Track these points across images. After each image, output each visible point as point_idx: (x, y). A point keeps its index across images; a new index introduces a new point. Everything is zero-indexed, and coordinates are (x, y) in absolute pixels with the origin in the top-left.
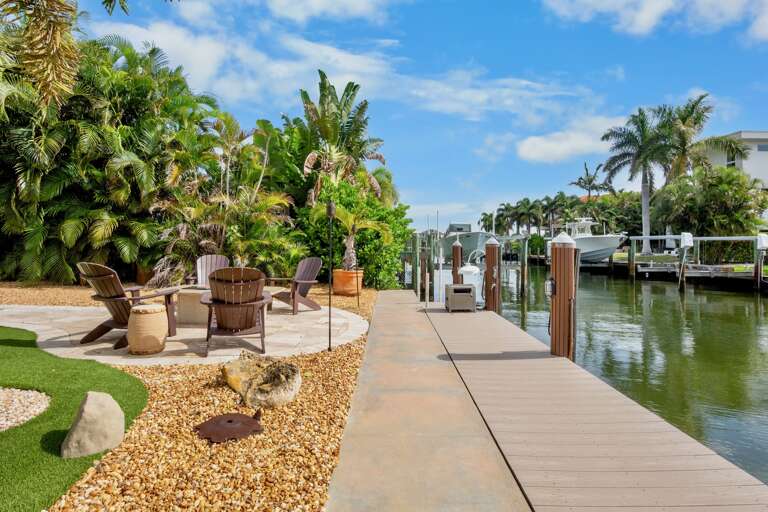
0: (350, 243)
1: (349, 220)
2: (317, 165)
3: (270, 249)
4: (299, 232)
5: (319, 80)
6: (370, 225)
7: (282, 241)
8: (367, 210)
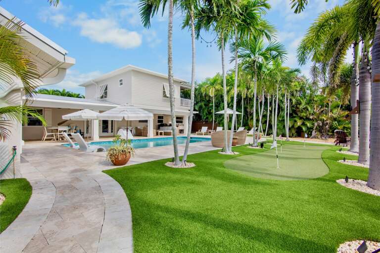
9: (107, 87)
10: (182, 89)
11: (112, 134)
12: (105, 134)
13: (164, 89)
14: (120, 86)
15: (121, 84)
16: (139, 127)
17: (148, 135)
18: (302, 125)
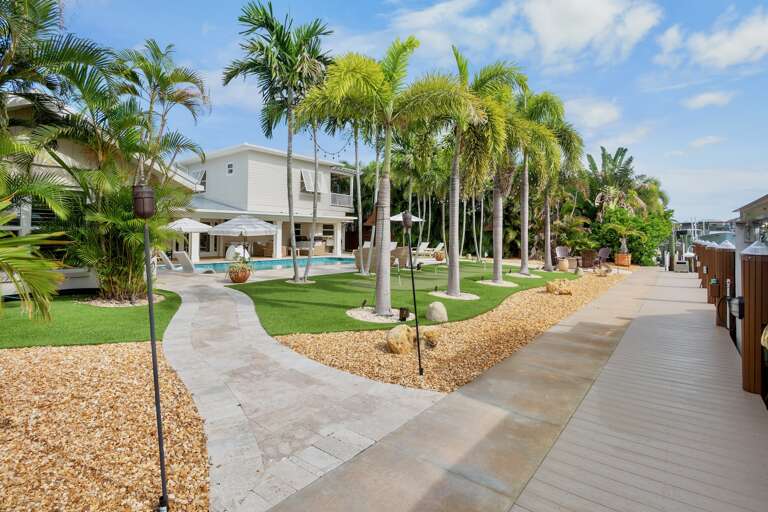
0: (624, 242)
1: (622, 229)
2: (602, 198)
3: (581, 245)
4: (594, 236)
5: (601, 152)
6: (635, 233)
7: (586, 240)
8: (632, 224)
9: (205, 175)
10: (333, 176)
11: (216, 254)
12: (205, 254)
13: (302, 179)
14: (228, 175)
15: (231, 171)
16: (259, 243)
17: (274, 255)
18: (516, 238)
